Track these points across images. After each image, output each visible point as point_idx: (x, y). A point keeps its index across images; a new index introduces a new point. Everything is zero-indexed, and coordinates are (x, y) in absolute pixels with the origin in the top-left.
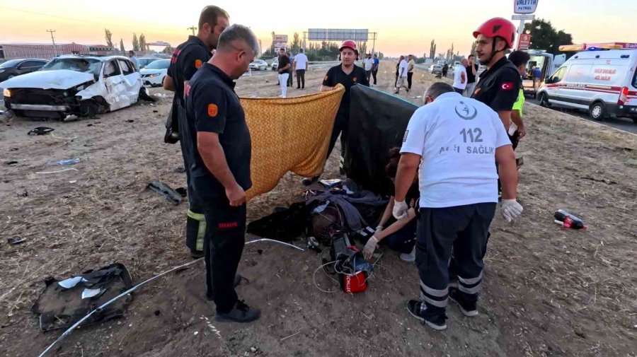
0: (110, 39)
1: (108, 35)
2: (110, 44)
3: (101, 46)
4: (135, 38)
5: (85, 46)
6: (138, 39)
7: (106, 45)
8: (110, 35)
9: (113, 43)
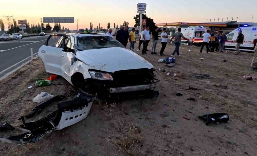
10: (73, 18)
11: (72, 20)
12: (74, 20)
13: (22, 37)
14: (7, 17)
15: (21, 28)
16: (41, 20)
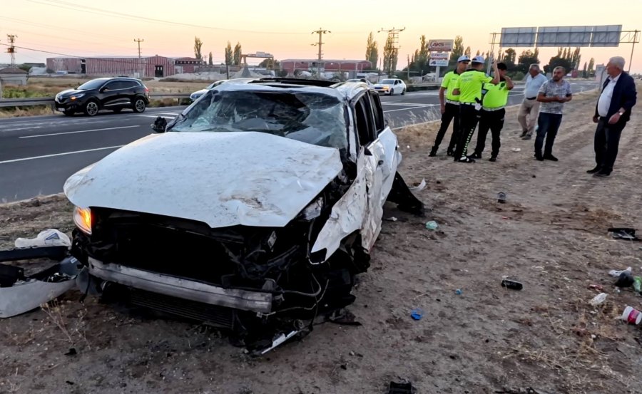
0: (199, 50)
1: (198, 45)
2: (199, 56)
3: (189, 58)
4: (229, 48)
5: (171, 59)
6: (233, 49)
7: (195, 57)
8: (200, 45)
9: (203, 55)
10: (620, 26)
11: (612, 36)
12: (622, 35)
13: (404, 90)
14: (390, 31)
15: (434, 63)
16: (494, 38)
